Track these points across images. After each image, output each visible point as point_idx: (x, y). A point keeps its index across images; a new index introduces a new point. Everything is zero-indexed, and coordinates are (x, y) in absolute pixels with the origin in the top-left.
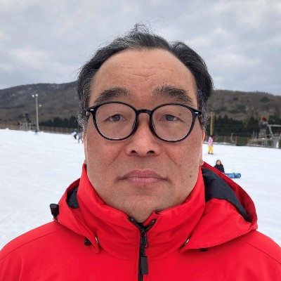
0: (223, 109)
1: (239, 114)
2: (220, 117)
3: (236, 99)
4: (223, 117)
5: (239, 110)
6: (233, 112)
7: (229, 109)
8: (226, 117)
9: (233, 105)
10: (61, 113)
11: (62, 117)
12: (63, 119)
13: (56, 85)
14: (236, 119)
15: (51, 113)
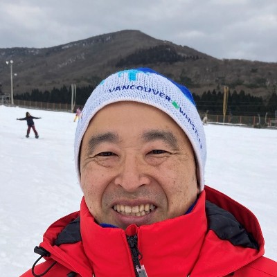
0: (239, 83)
1: (258, 89)
2: (235, 92)
3: (254, 71)
4: (238, 92)
5: (258, 85)
6: (251, 86)
7: (246, 82)
8: (242, 92)
9: (252, 77)
10: (41, 85)
11: (42, 89)
12: (43, 92)
13: (35, 50)
14: (255, 95)
15: (29, 84)
